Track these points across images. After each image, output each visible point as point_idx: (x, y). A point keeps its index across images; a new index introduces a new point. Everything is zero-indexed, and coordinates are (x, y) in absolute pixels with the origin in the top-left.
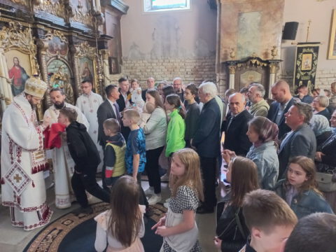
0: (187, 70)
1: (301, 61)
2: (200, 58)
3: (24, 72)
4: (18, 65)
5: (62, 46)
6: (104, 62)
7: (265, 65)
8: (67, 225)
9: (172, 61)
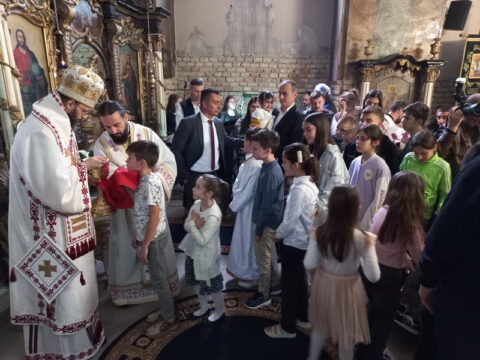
0: (281, 76)
1: (470, 64)
2: (302, 55)
3: (34, 60)
5: (93, 20)
6: (155, 55)
7: (418, 68)
8: (144, 348)
9: (258, 59)
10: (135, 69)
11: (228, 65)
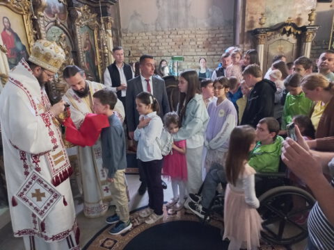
0: (198, 43)
2: (213, 28)
3: (18, 39)
4: (10, 29)
5: (60, 8)
6: (107, 32)
7: (299, 32)
8: (110, 248)
9: (180, 32)
11: (159, 37)
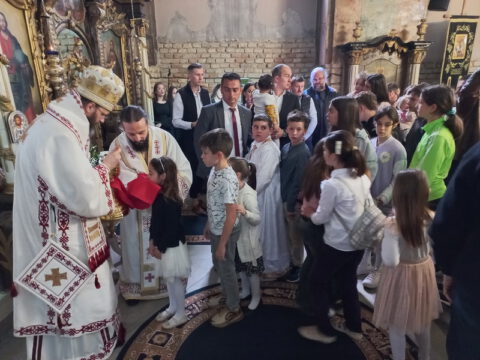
0: (267, 61)
2: (287, 41)
3: (18, 46)
4: (6, 31)
6: (140, 41)
7: (405, 50)
8: (163, 345)
9: (242, 45)
10: (118, 56)
11: (211, 51)
